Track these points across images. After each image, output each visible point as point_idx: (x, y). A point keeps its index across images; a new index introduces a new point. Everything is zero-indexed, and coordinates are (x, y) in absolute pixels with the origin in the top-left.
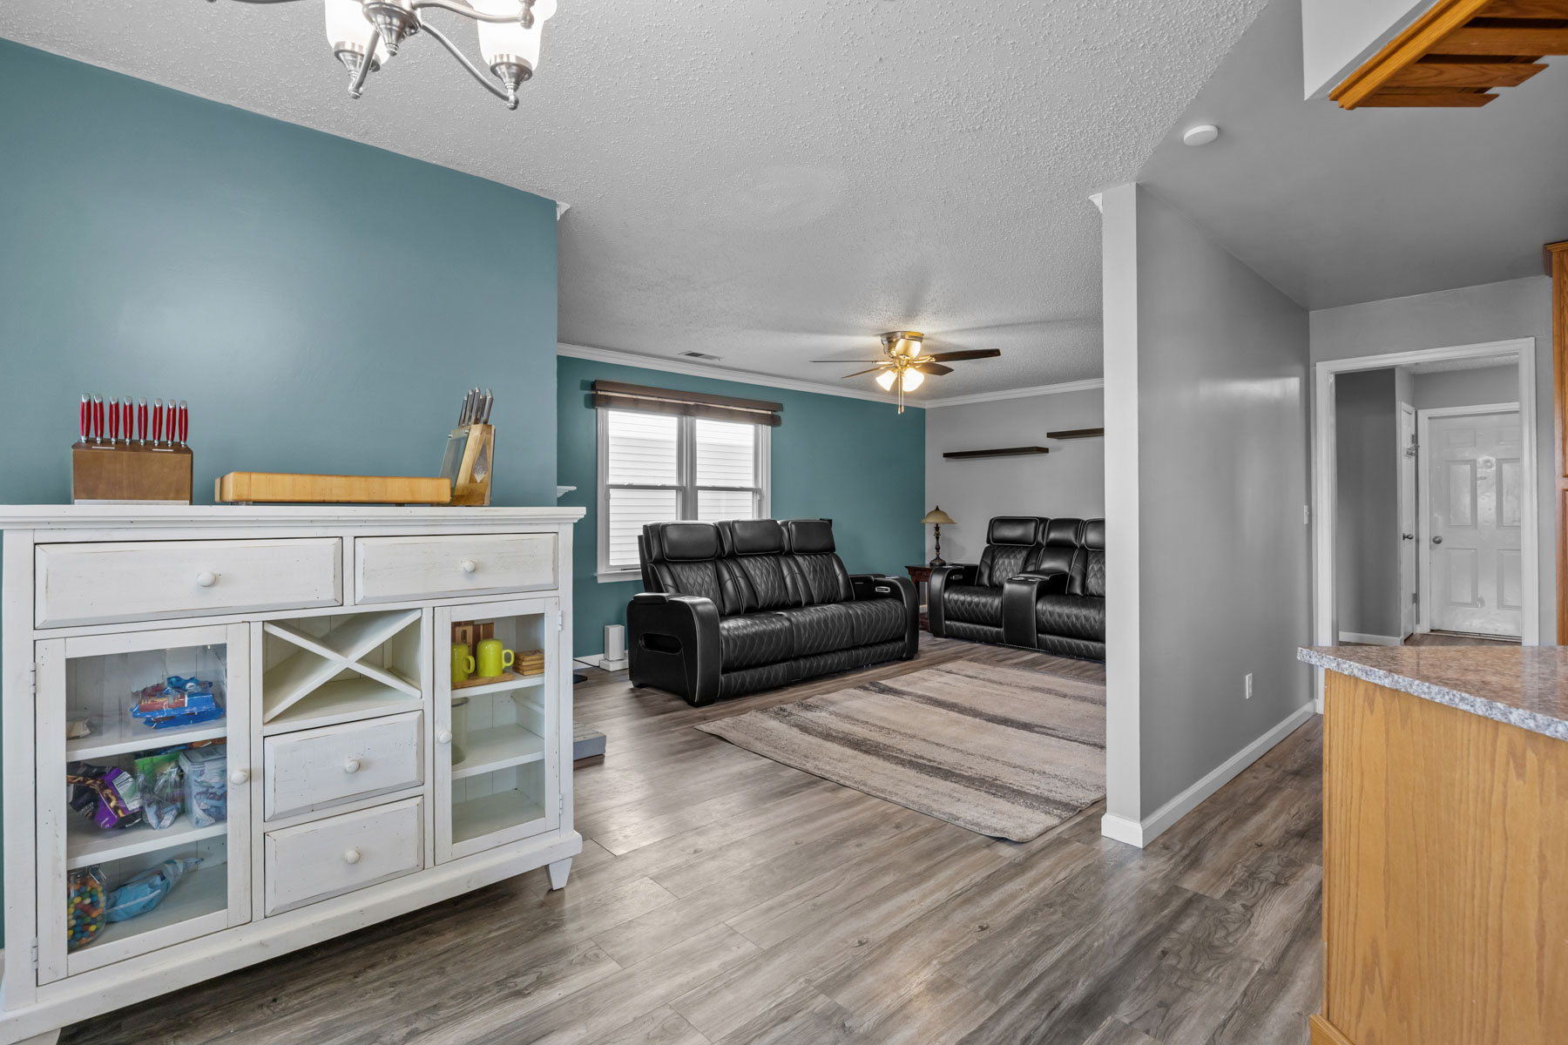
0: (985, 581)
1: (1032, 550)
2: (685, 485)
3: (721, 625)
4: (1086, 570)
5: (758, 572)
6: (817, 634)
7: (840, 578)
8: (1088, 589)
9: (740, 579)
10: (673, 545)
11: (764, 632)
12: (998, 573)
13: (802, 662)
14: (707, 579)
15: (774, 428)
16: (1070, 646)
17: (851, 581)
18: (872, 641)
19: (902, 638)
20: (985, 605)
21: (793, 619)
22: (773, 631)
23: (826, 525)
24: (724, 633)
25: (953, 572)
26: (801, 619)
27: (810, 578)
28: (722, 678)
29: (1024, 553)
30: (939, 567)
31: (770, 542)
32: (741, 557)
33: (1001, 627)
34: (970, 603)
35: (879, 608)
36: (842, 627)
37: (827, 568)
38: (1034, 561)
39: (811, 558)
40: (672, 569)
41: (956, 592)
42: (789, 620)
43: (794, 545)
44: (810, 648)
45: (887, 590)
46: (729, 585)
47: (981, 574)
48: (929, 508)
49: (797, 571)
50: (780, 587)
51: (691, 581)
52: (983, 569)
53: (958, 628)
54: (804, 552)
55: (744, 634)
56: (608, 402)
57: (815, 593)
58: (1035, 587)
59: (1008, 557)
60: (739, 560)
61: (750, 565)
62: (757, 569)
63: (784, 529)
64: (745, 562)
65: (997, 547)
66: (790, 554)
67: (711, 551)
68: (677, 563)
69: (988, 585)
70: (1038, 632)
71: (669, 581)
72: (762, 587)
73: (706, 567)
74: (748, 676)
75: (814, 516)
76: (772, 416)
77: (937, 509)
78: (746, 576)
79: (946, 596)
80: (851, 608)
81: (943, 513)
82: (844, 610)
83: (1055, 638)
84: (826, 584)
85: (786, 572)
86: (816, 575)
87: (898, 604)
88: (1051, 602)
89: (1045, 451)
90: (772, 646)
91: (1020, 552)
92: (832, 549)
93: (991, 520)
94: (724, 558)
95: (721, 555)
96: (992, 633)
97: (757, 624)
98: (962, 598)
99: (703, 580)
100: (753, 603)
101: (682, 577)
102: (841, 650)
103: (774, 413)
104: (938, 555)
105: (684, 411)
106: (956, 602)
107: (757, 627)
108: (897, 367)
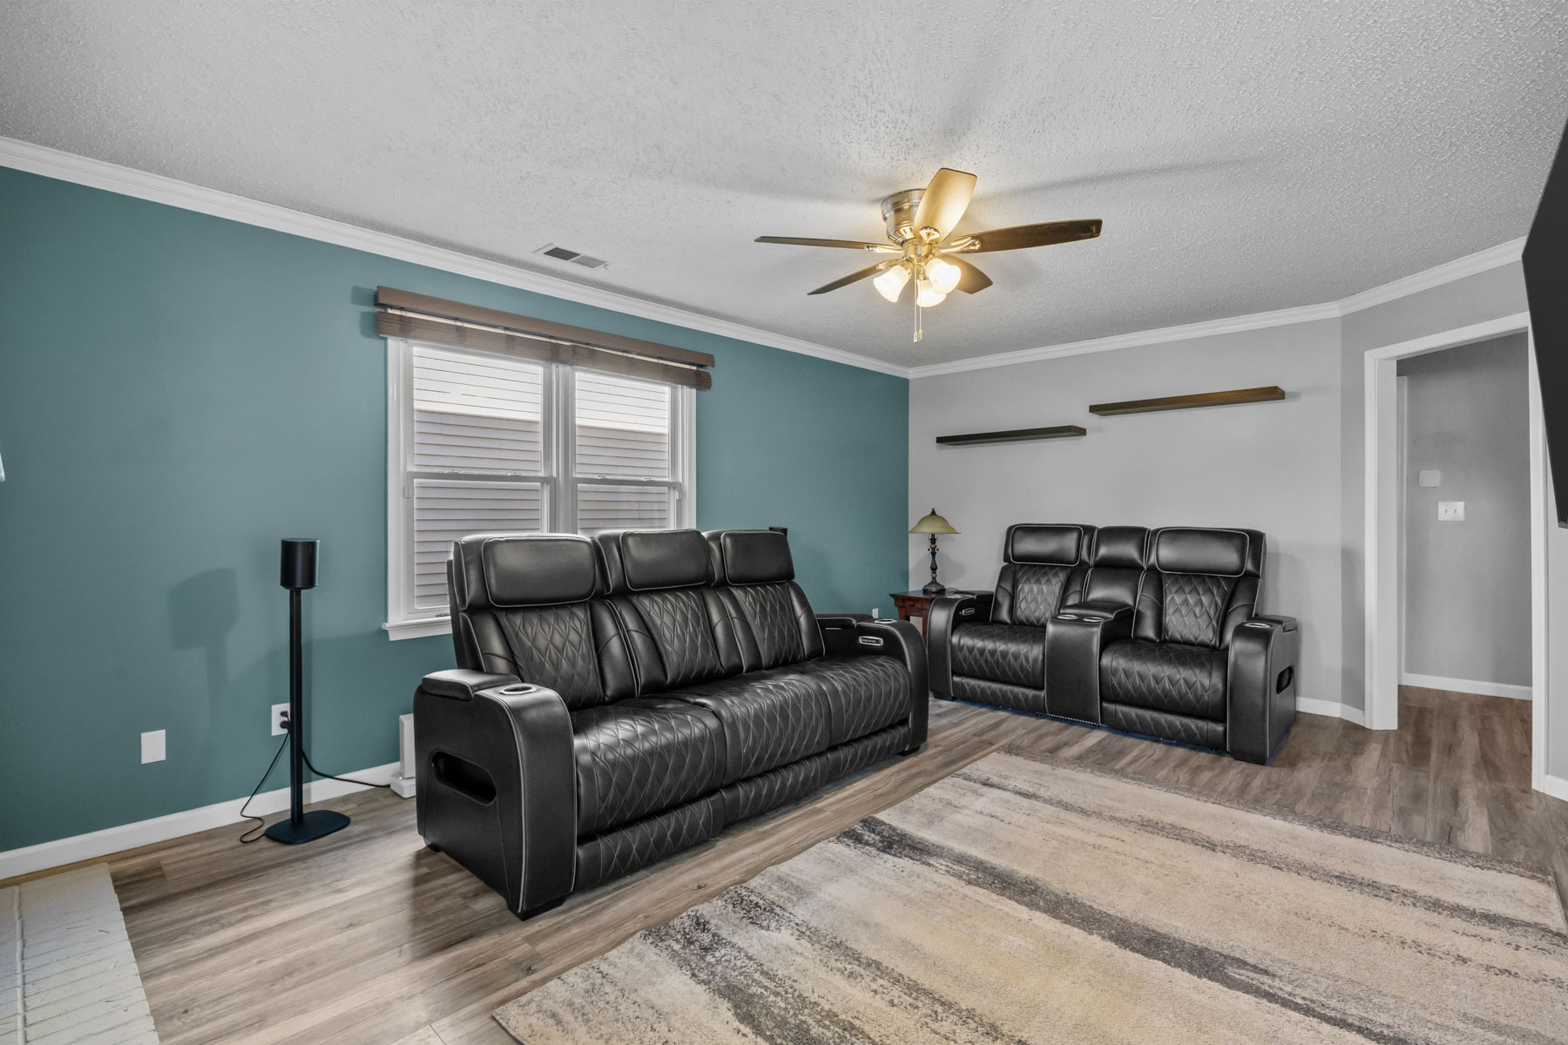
0: (1004, 615)
1: (1074, 572)
2: (555, 475)
3: (578, 742)
4: (1162, 604)
5: (667, 619)
6: (768, 737)
7: (803, 621)
8: (1167, 631)
9: (635, 635)
10: (507, 577)
11: (668, 747)
12: (1023, 605)
13: (741, 792)
14: (574, 637)
15: (702, 393)
16: (1156, 723)
17: (820, 625)
18: (859, 734)
19: (904, 722)
20: (1016, 656)
21: (724, 713)
22: (686, 743)
23: (777, 540)
24: (585, 759)
25: (963, 604)
26: (739, 711)
27: (755, 624)
28: (580, 853)
29: (1062, 576)
30: (936, 595)
31: (690, 568)
32: (638, 594)
33: (1042, 689)
34: (993, 653)
35: (871, 677)
36: (811, 718)
37: (782, 607)
38: (1078, 588)
39: (756, 592)
40: (504, 621)
41: (971, 634)
42: (716, 715)
43: (730, 571)
44: (759, 760)
45: (878, 642)
46: (615, 646)
47: (998, 605)
48: (915, 513)
49: (734, 614)
50: (705, 644)
51: (542, 642)
52: (1000, 598)
53: (973, 689)
54: (745, 582)
55: (626, 757)
56: (405, 328)
57: (763, 649)
58: (1097, 631)
59: (1038, 581)
60: (635, 600)
61: (652, 607)
62: (666, 614)
63: (714, 546)
64: (645, 603)
65: (1018, 566)
66: (723, 585)
67: (584, 588)
68: (515, 611)
69: (1009, 621)
70: (1103, 699)
71: (497, 646)
72: (673, 648)
73: (572, 615)
74: (633, 838)
75: (758, 523)
76: (697, 373)
77: (933, 513)
78: (646, 628)
79: (955, 640)
80: (824, 679)
81: (942, 519)
82: (814, 686)
83: (1133, 712)
84: (781, 632)
85: (716, 616)
86: (766, 618)
87: (898, 666)
88: (1125, 655)
89: (1081, 432)
90: (684, 774)
91: (1056, 574)
92: (789, 575)
93: (1010, 529)
94: (608, 597)
95: (602, 592)
96: (1026, 698)
97: (654, 732)
98: (979, 644)
99: (566, 639)
100: (657, 674)
101: (524, 638)
102: (808, 758)
103: (701, 369)
104: (934, 578)
105: (554, 355)
106: (971, 650)
107: (654, 739)
108: (909, 260)
